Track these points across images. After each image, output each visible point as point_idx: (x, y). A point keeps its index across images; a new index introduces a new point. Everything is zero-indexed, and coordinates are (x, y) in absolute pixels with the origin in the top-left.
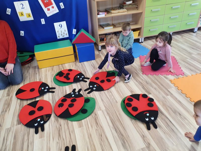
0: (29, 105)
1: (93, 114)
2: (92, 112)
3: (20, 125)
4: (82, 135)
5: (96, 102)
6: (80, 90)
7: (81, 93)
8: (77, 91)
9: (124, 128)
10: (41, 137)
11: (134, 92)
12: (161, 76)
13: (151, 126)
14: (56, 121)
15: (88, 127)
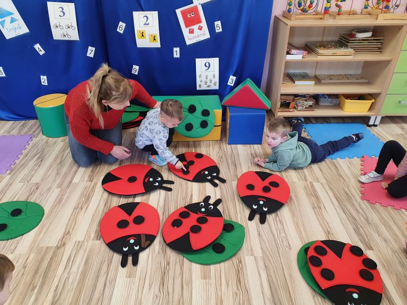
2: (234, 255)
3: (99, 242)
6: (218, 202)
10: (130, 276)
11: (333, 234)
15: (219, 283)
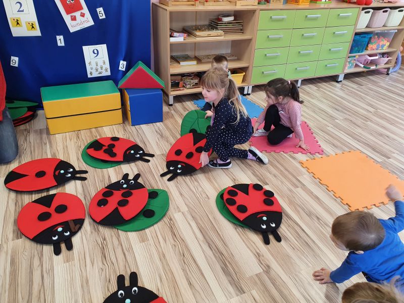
0: (36, 201)
1: (166, 219)
2: (164, 216)
3: (20, 240)
4: (148, 255)
5: (171, 197)
6: (137, 176)
7: (140, 180)
8: (131, 177)
9: (223, 241)
10: (67, 260)
12: (284, 154)
13: (271, 237)
14: (94, 231)
15: (158, 241)
